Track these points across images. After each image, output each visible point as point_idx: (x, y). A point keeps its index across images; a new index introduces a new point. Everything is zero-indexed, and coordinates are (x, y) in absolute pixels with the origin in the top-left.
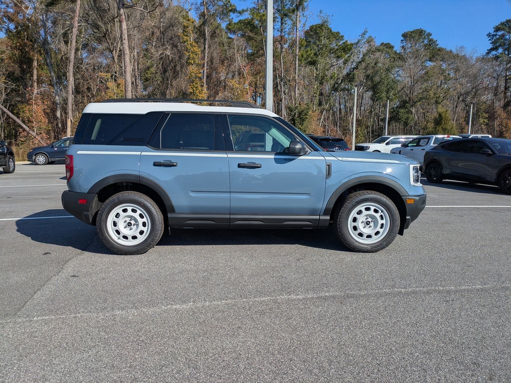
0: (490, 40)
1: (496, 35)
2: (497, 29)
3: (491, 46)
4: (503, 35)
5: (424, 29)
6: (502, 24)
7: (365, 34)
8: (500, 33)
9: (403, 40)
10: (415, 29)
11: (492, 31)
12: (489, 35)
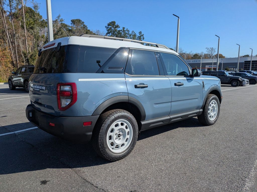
0: (106, 29)
1: (108, 27)
2: (109, 25)
3: (107, 32)
4: (111, 28)
5: (81, 20)
6: (110, 23)
7: (59, 17)
8: (110, 27)
9: (71, 23)
10: (77, 19)
11: (107, 25)
12: (106, 27)
